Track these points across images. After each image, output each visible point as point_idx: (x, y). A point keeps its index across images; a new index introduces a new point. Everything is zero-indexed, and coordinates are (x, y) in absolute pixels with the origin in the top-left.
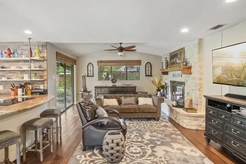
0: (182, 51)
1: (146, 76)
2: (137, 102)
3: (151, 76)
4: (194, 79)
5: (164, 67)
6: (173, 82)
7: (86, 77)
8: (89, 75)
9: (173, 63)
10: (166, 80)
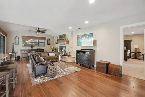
0: (65, 35)
1: (48, 44)
2: (49, 55)
3: (50, 44)
4: (70, 45)
5: (57, 41)
6: (60, 47)
7: (14, 45)
8: (16, 43)
9: (61, 39)
10: (57, 46)
